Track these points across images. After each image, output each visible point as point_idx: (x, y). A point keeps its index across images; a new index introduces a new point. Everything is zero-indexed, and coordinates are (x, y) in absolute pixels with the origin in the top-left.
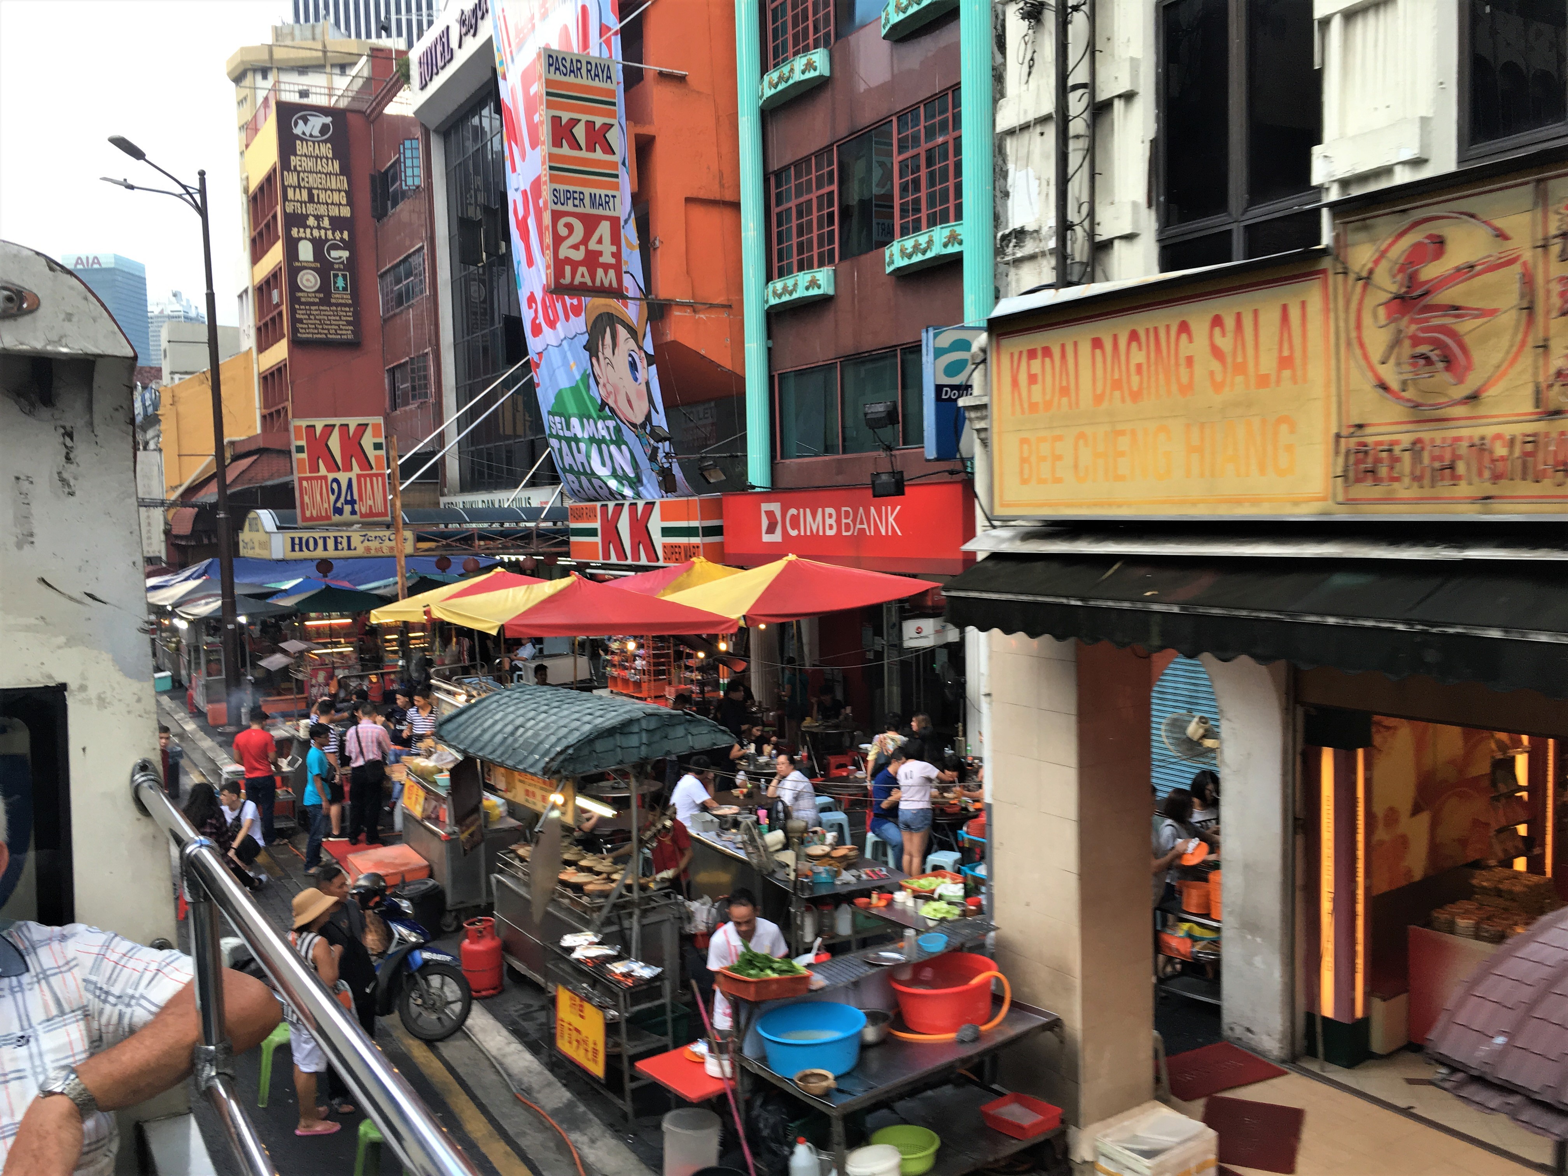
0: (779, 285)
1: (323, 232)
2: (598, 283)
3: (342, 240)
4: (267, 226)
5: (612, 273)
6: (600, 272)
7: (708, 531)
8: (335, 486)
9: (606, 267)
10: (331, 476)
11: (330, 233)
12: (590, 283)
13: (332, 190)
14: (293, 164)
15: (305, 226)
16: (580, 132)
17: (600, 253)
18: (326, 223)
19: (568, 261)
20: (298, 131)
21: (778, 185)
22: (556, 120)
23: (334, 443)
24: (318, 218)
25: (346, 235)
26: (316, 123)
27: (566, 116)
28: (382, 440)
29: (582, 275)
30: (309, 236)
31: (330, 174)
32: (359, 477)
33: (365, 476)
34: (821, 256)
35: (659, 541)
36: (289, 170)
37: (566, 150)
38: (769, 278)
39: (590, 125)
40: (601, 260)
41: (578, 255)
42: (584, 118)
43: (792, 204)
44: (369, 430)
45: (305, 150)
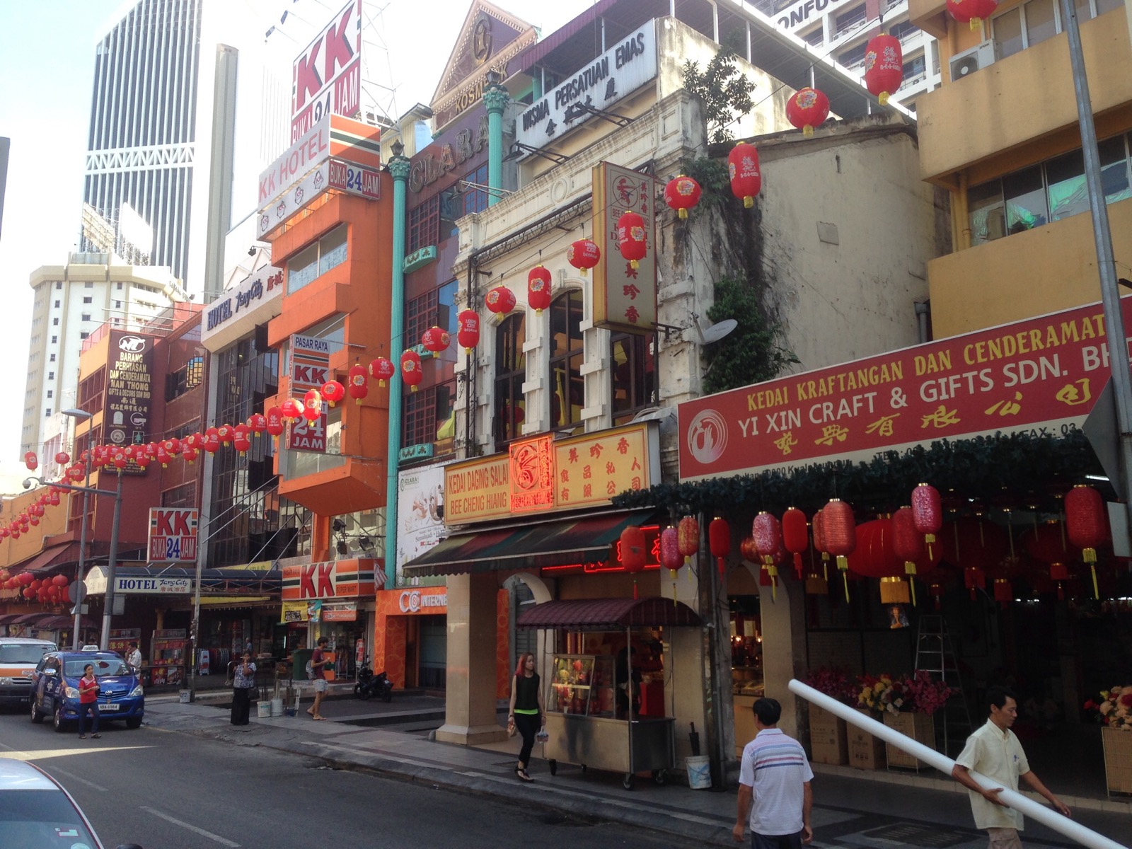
0: (406, 450)
1: (131, 407)
2: (313, 446)
3: (143, 412)
4: (93, 402)
5: (320, 441)
6: (314, 441)
7: (362, 577)
8: (169, 542)
9: (318, 438)
10: (168, 537)
11: (135, 408)
12: (308, 446)
13: (140, 382)
14: (117, 366)
15: (120, 403)
16: (309, 374)
17: (315, 432)
18: (134, 401)
19: (298, 435)
20: (122, 347)
21: (409, 402)
22: (298, 368)
23: (172, 521)
24: (129, 398)
25: (145, 409)
26: (134, 343)
27: (303, 366)
28: (197, 520)
29: (305, 442)
30: (121, 409)
31: (140, 372)
32: (182, 538)
33: (185, 538)
34: (427, 437)
35: (334, 584)
36: (114, 369)
37: (301, 381)
38: (402, 446)
39: (315, 370)
40: (315, 435)
41: (304, 432)
42: (312, 367)
43: (414, 412)
44: (191, 515)
45: (126, 358)
